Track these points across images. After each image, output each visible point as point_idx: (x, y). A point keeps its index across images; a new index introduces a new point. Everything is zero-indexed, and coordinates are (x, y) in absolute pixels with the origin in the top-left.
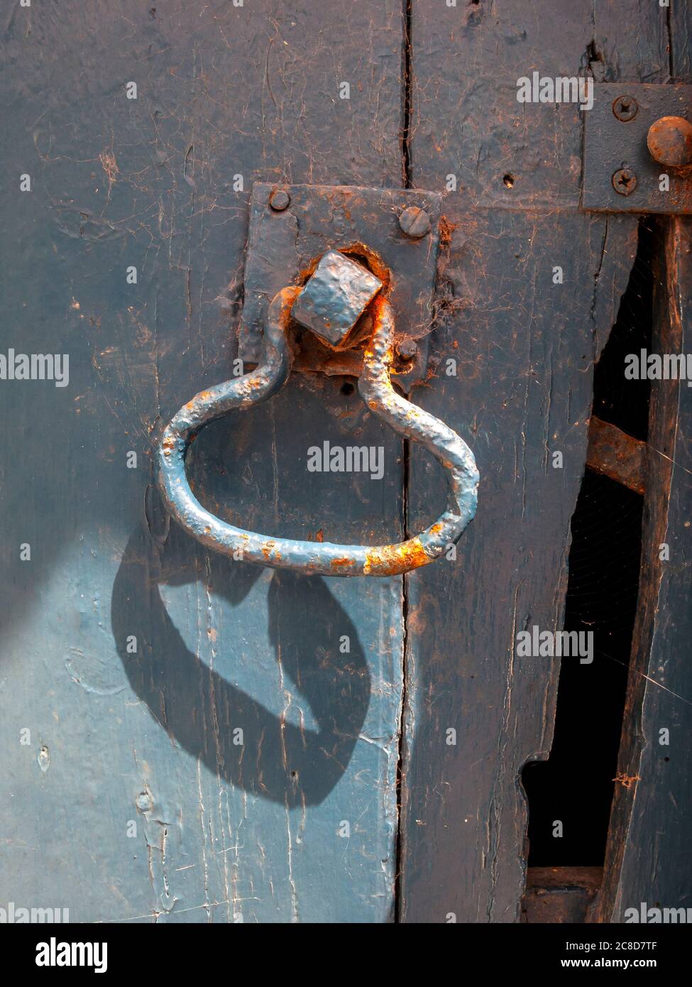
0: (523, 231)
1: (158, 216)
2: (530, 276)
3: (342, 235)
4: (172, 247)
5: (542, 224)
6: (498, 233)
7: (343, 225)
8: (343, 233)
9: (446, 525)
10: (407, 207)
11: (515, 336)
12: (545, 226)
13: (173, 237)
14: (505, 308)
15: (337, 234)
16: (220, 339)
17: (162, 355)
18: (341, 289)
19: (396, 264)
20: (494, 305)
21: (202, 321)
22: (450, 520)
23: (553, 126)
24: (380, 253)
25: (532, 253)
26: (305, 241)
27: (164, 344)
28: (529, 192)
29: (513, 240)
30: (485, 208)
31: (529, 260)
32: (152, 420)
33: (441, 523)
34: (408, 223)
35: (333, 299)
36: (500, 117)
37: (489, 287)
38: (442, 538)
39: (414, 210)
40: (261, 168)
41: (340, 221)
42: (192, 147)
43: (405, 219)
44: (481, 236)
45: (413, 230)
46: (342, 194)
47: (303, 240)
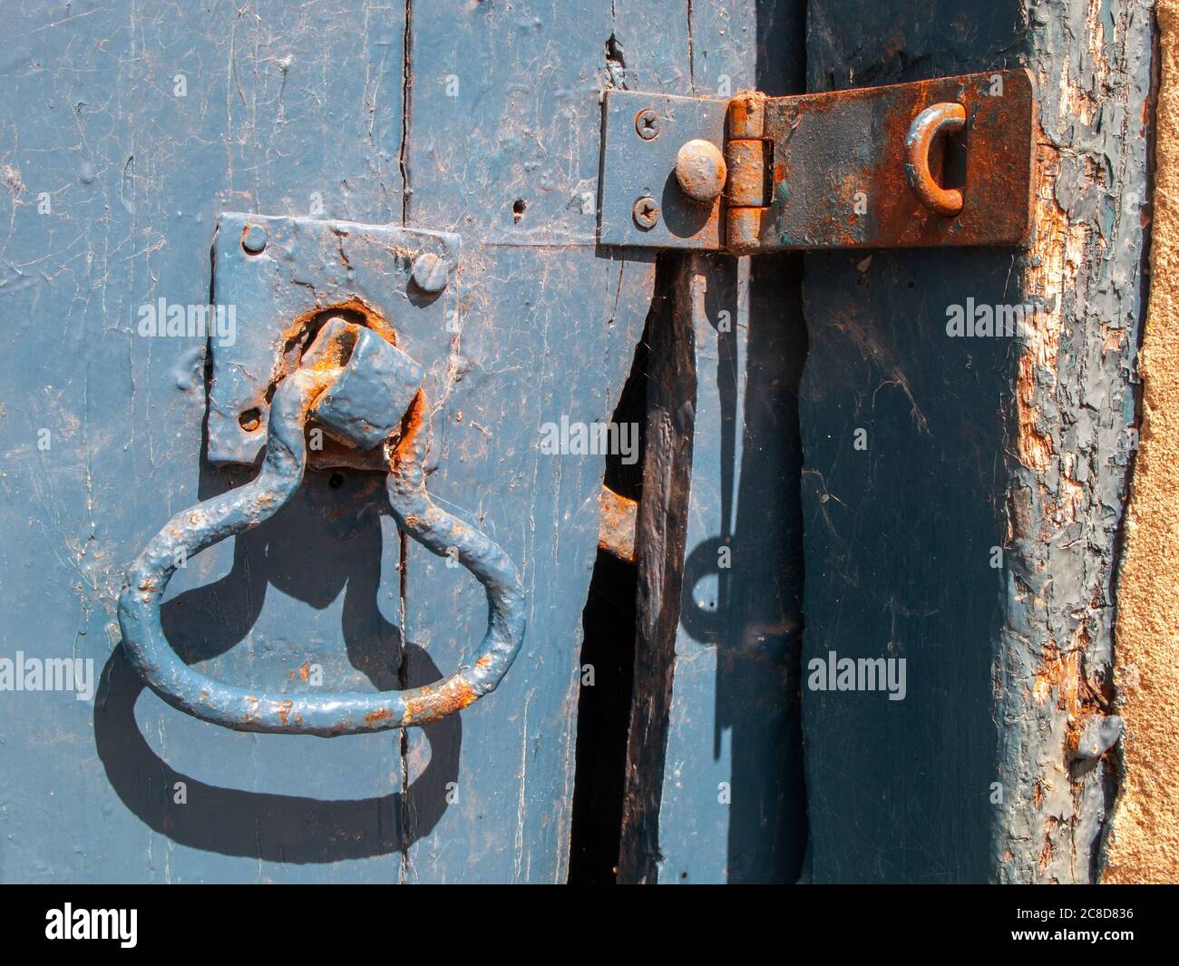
0: (534, 272)
1: (85, 256)
2: (541, 327)
3: (336, 286)
4: (107, 300)
5: (554, 262)
6: (507, 275)
7: (338, 273)
8: (336, 283)
9: (495, 657)
10: (421, 253)
11: (524, 401)
12: (558, 264)
13: (109, 286)
14: (513, 368)
15: (329, 284)
16: (174, 426)
17: (95, 452)
18: (384, 384)
19: (404, 324)
20: (501, 365)
21: (150, 403)
22: (500, 650)
23: (568, 141)
24: (385, 310)
25: (543, 299)
26: (287, 292)
27: (97, 437)
28: (541, 223)
29: (523, 283)
30: (493, 245)
31: (540, 308)
32: (82, 542)
33: (488, 656)
34: (424, 275)
35: (375, 398)
36: (511, 128)
37: (497, 344)
38: (492, 672)
39: (429, 258)
40: (226, 191)
41: (333, 267)
42: (132, 158)
43: (420, 270)
44: (489, 280)
45: (430, 285)
46: (338, 233)
47: (284, 291)
